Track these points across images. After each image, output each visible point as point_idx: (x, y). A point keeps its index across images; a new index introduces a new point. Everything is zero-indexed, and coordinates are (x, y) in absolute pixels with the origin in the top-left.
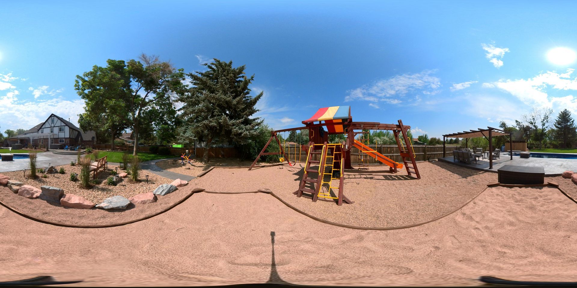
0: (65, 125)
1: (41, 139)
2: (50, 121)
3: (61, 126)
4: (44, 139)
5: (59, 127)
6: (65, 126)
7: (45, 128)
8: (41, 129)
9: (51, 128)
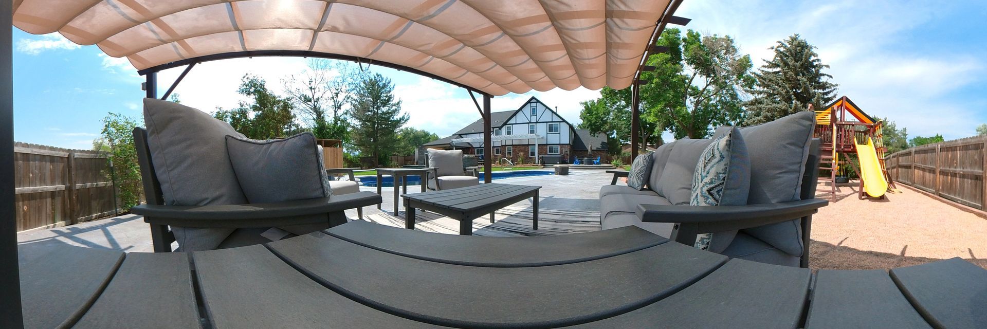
0: (561, 120)
1: (506, 145)
2: (527, 110)
3: (552, 122)
4: (512, 145)
5: (548, 124)
6: (561, 123)
7: (516, 124)
8: (506, 126)
9: (530, 124)
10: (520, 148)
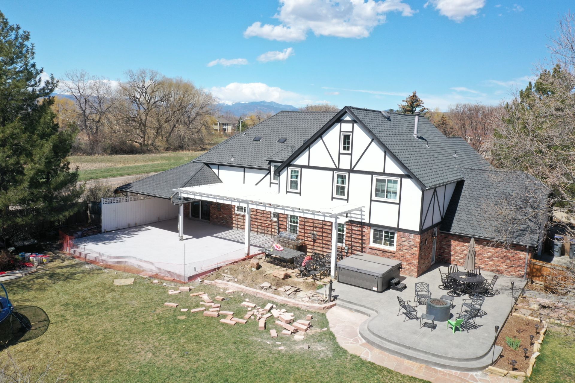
0: (405, 174)
2: (332, 139)
3: (384, 174)
5: (375, 177)
6: (404, 180)
7: (309, 167)
8: (290, 169)
9: (336, 173)
10: (313, 223)
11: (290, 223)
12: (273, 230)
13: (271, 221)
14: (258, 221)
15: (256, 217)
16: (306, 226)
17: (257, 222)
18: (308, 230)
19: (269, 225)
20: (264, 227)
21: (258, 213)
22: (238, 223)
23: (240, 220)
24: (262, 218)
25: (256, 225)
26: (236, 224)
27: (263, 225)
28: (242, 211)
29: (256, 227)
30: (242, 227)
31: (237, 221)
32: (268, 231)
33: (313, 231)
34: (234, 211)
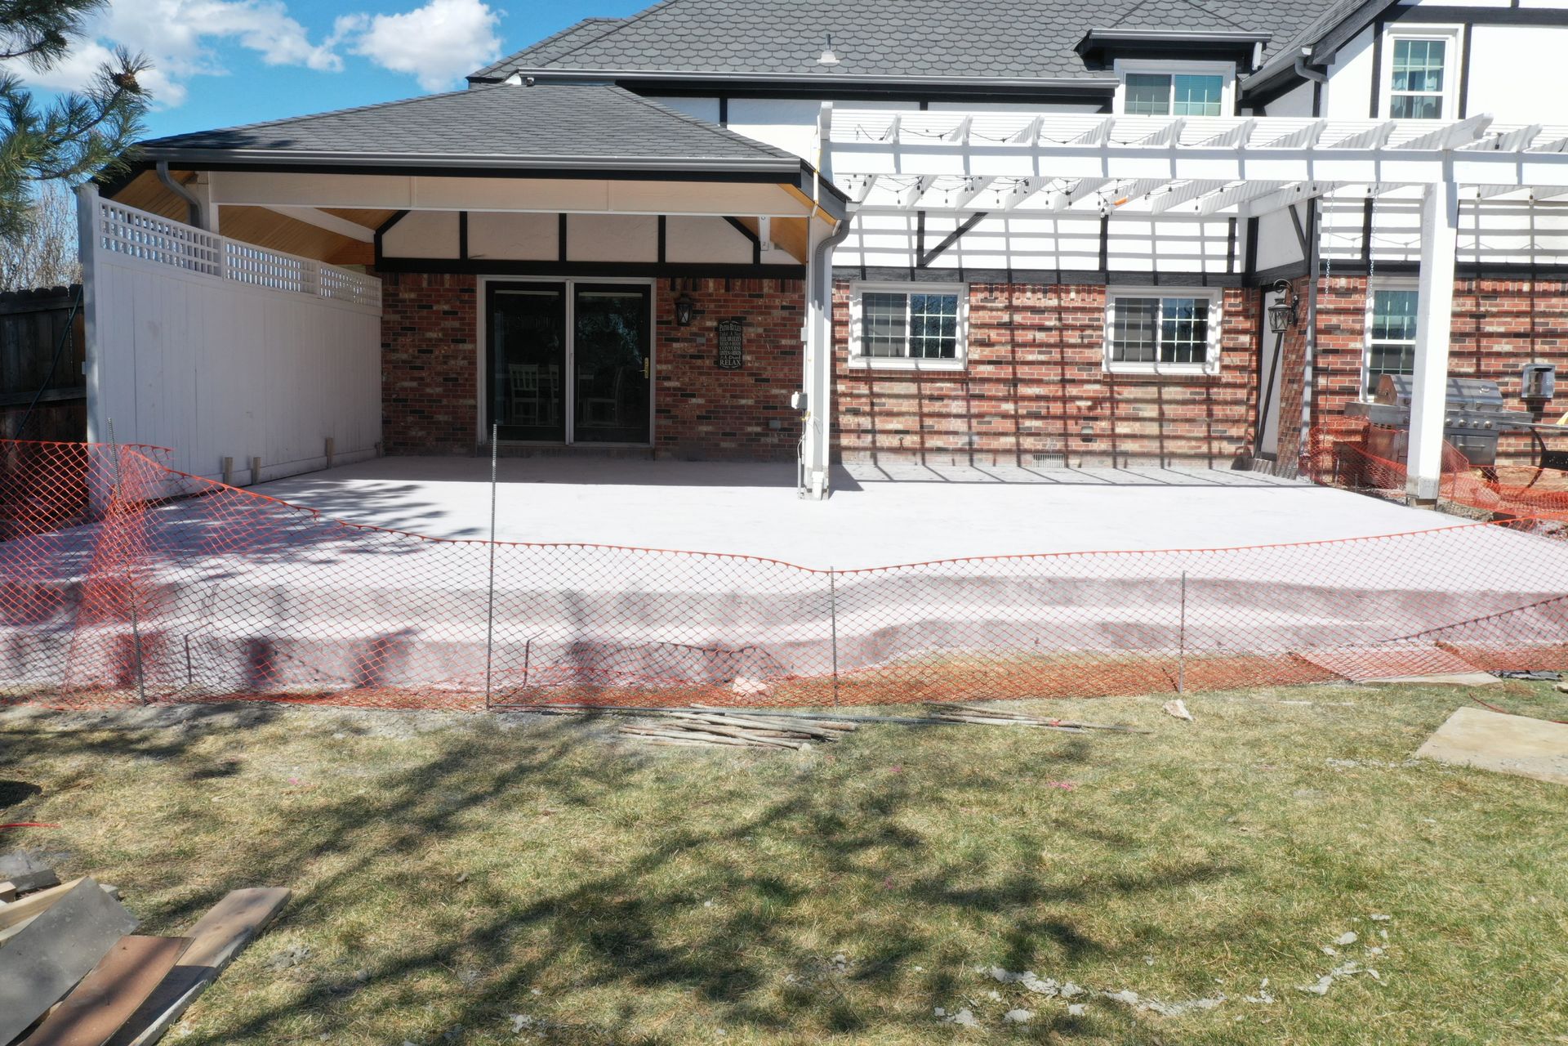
10: (1531, 314)
11: (1370, 341)
12: (1122, 428)
13: (1112, 380)
14: (1024, 390)
15: (1006, 372)
16: (1490, 335)
17: (1016, 399)
18: (1499, 355)
19: (1097, 402)
20: (1064, 417)
21: (1024, 345)
22: (880, 424)
23: (890, 404)
24: (1054, 374)
25: (1005, 416)
26: (860, 432)
27: (1056, 408)
28: (899, 354)
29: (1009, 425)
30: (910, 441)
31: (872, 414)
32: (1087, 439)
33: (1532, 355)
34: (845, 360)
